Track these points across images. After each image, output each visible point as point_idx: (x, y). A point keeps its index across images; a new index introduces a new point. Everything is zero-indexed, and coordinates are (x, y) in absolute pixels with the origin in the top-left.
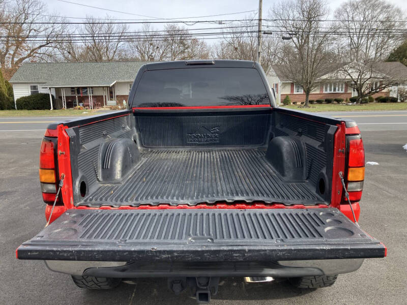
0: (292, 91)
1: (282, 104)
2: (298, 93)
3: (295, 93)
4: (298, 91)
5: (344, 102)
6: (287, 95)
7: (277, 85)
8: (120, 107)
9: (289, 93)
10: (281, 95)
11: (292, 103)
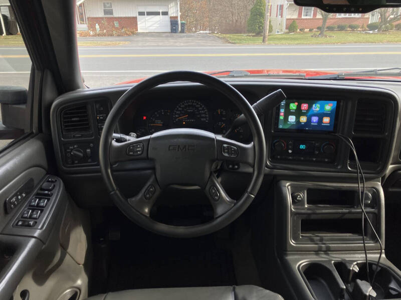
0: (300, 14)
1: (287, 31)
2: (307, 17)
3: (303, 17)
4: (306, 16)
5: (359, 29)
6: (293, 19)
7: (282, 7)
8: (92, 33)
9: (295, 16)
10: (287, 19)
11: (298, 30)
